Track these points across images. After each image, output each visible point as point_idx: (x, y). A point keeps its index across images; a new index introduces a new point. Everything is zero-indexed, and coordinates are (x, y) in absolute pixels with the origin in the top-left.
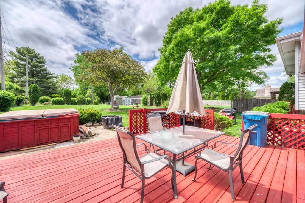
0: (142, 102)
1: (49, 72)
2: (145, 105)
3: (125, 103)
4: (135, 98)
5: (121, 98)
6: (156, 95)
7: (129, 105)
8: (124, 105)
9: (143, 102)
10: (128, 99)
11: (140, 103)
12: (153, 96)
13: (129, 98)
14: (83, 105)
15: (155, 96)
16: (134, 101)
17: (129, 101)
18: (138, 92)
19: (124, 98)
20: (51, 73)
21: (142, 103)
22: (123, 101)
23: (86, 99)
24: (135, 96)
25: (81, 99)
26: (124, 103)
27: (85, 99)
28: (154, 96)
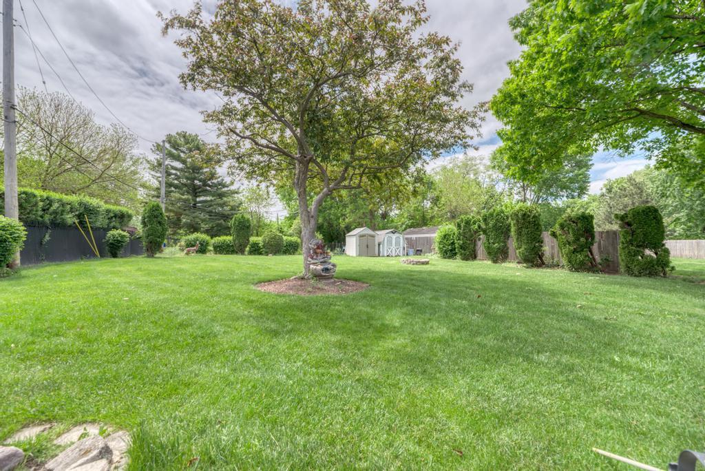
0: (436, 246)
1: (223, 180)
2: (449, 258)
3: (385, 250)
4: (414, 236)
5: (373, 236)
6: (491, 223)
7: (398, 256)
8: (383, 256)
9: (440, 248)
10: (394, 236)
11: (430, 251)
12: (479, 227)
13: (397, 235)
14: (275, 254)
15: (487, 224)
16: (411, 243)
17: (397, 243)
18: (424, 218)
19: (381, 235)
20: (226, 182)
21: (437, 249)
22: (379, 245)
23: (285, 238)
24: (417, 230)
25: (272, 239)
26: (381, 250)
27: (281, 239)
28: (483, 226)
